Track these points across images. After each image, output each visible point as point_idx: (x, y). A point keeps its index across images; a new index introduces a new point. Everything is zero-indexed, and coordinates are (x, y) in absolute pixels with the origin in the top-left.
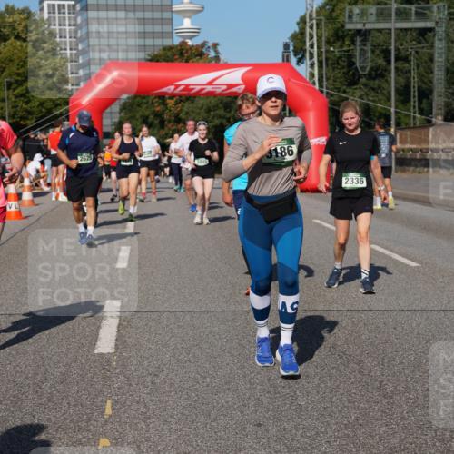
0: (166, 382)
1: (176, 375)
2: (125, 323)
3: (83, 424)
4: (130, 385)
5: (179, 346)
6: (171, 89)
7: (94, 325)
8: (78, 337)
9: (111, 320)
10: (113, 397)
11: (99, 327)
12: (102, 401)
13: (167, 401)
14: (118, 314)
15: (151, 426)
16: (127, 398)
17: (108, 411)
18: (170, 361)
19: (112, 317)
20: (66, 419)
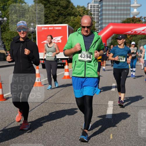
0: (130, 129)
1: (133, 127)
2: (115, 109)
3: (103, 141)
4: (118, 129)
5: (134, 117)
6: (130, 32)
7: (105, 109)
8: (100, 113)
9: (111, 108)
10: (113, 133)
11: (107, 110)
12: (109, 134)
13: (131, 136)
14: (113, 106)
15: (126, 143)
16: (117, 133)
17: (111, 137)
18: (131, 122)
19: (111, 107)
20: (98, 139)
